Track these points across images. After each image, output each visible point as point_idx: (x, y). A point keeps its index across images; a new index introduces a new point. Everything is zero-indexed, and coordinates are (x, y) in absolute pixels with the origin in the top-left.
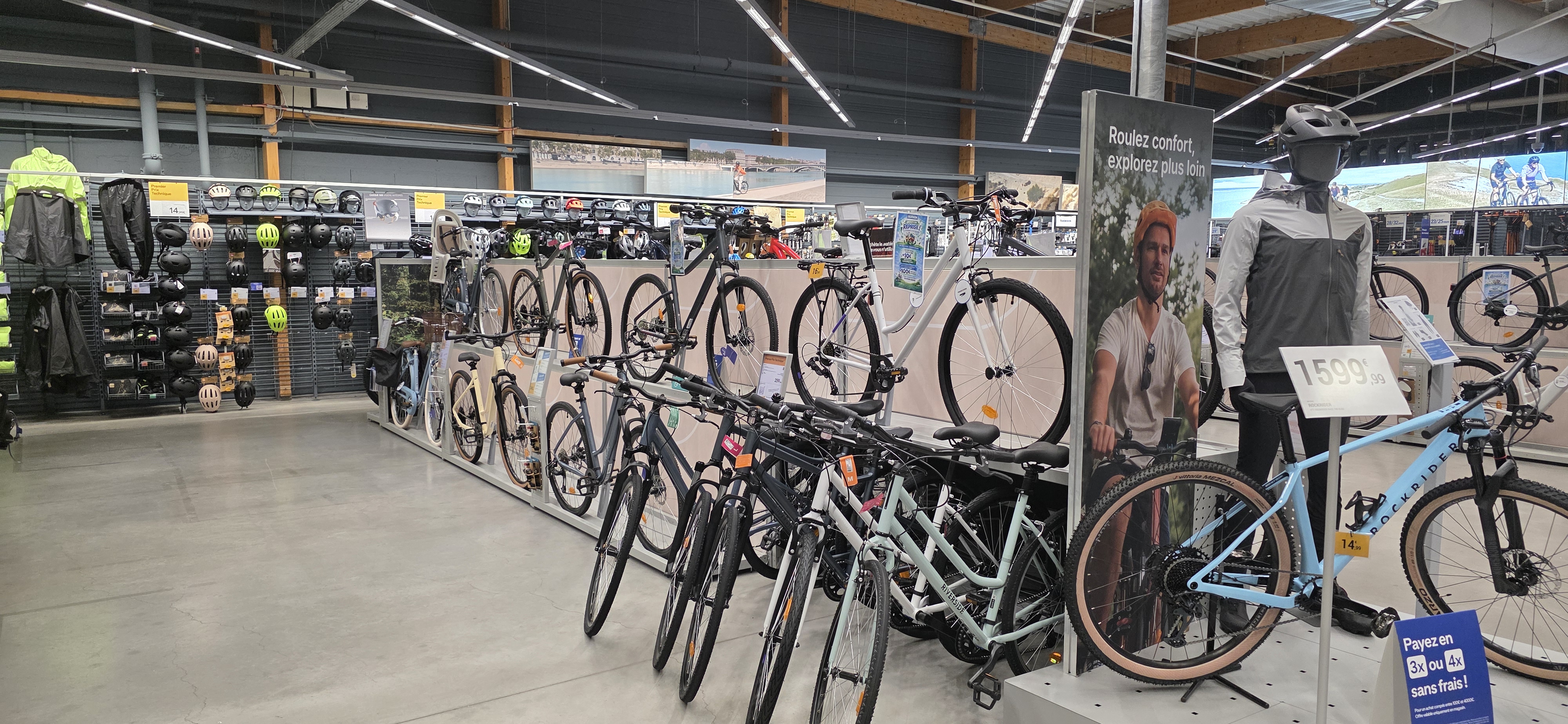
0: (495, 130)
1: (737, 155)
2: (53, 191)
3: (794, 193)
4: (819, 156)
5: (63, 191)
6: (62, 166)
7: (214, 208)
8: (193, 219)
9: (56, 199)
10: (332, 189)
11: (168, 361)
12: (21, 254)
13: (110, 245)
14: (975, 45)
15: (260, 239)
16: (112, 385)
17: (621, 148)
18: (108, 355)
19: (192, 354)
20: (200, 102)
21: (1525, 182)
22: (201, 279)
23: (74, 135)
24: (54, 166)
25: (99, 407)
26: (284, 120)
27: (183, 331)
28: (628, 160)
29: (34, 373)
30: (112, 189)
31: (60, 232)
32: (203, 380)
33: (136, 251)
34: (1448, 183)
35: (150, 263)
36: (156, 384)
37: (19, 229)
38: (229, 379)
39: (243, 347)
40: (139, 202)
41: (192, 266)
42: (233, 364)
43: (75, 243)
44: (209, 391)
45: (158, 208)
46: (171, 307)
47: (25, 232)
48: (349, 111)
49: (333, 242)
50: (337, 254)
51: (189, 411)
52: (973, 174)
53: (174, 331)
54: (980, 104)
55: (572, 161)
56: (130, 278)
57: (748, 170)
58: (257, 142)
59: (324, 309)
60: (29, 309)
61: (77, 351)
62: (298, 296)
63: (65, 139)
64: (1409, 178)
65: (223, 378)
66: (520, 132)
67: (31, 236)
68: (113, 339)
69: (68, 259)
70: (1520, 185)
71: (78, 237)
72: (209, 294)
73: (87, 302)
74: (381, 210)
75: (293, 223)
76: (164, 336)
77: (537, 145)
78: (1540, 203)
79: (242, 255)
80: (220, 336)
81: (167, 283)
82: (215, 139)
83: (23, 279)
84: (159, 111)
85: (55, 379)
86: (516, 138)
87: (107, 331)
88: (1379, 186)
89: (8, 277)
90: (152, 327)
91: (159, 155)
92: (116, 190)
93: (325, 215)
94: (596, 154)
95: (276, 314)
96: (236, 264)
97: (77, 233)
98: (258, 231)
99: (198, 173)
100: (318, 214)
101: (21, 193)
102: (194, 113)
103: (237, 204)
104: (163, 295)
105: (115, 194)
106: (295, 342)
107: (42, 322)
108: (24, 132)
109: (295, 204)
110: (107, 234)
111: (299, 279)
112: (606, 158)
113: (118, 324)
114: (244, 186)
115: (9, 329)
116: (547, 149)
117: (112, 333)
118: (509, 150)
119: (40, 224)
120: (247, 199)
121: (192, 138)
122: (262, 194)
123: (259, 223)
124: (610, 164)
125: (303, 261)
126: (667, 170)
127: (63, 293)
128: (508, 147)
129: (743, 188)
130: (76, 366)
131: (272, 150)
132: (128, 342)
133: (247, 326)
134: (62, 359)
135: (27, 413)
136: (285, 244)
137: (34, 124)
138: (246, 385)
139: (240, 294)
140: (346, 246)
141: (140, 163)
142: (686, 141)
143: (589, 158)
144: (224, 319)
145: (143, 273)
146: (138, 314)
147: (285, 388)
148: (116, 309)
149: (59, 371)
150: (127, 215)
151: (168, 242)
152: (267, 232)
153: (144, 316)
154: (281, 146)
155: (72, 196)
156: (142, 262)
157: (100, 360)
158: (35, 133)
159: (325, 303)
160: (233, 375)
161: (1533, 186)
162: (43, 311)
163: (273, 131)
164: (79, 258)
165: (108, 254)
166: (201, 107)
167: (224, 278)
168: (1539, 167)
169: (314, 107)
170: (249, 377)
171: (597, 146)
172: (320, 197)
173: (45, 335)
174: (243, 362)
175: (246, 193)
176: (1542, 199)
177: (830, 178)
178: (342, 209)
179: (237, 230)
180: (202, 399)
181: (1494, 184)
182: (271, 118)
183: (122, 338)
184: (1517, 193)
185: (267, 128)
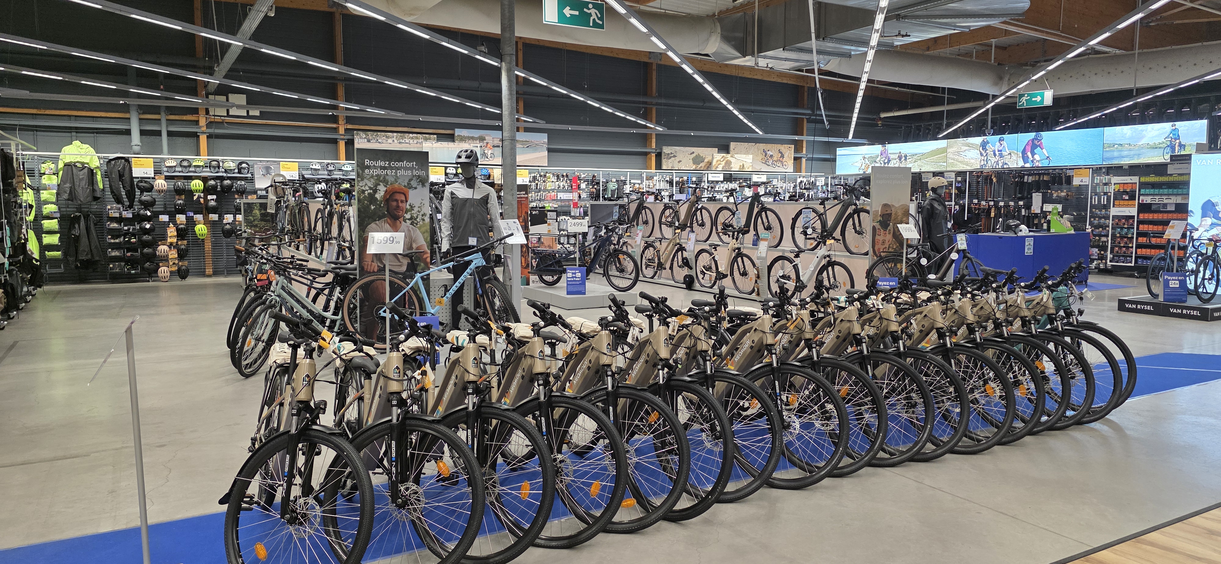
0: (334, 126)
1: (486, 138)
2: (83, 164)
3: (526, 160)
4: (543, 138)
5: (88, 164)
6: (87, 150)
7: (167, 171)
8: (156, 177)
9: (84, 168)
10: (233, 161)
11: (142, 253)
12: (66, 196)
13: (112, 192)
14: (654, 67)
15: (193, 188)
16: (111, 266)
17: (411, 135)
18: (110, 250)
19: (155, 250)
20: (163, 114)
21: (997, 153)
22: (163, 210)
23: (97, 133)
24: (84, 150)
25: (106, 279)
26: (211, 122)
27: (150, 237)
28: (415, 141)
29: (71, 259)
30: (113, 162)
31: (85, 185)
32: (161, 264)
33: (126, 194)
34: (958, 153)
35: (134, 201)
36: (135, 266)
37: (65, 183)
38: (174, 264)
39: (183, 247)
40: (127, 169)
41: (157, 203)
42: (176, 256)
43: (94, 190)
44: (164, 271)
45: (137, 172)
46: (144, 224)
47: (68, 185)
48: (248, 116)
49: (234, 189)
50: (236, 196)
51: (153, 281)
52: (654, 147)
53: (146, 237)
54: (657, 104)
55: (379, 143)
56: (122, 209)
57: (494, 146)
58: (195, 136)
59: (228, 227)
60: (70, 226)
61: (93, 248)
62: (214, 219)
63: (92, 135)
64: (938, 149)
65: (171, 263)
66: (350, 127)
67: (71, 187)
68: (112, 241)
69: (90, 199)
70: (995, 155)
71: (96, 187)
72: (164, 218)
73: (99, 222)
74: (264, 172)
75: (211, 179)
76: (140, 240)
77: (357, 134)
78: (1005, 167)
79: (183, 197)
80: (169, 240)
81: (142, 212)
82: (170, 134)
83: (68, 209)
84: (140, 119)
85: (82, 262)
86: (346, 130)
87: (110, 237)
88: (923, 154)
89: (59, 208)
90: (134, 235)
91: (140, 144)
92: (115, 163)
93: (229, 175)
94: (394, 139)
95: (201, 229)
96: (179, 202)
97: (95, 185)
98: (192, 184)
99: (161, 153)
100: (225, 175)
101: (66, 165)
102: (160, 120)
103: (180, 169)
104: (139, 218)
105: (114, 165)
106: (215, 245)
107: (76, 232)
108: (71, 132)
109: (212, 169)
110: (111, 186)
111: (214, 210)
112: (401, 141)
113: (116, 233)
114: (184, 160)
115: (59, 235)
116: (364, 136)
117: (113, 238)
118: (342, 137)
119: (75, 180)
120: (185, 167)
121: (158, 133)
122: (194, 164)
123: (193, 180)
124: (403, 144)
125: (216, 200)
126: (436, 148)
127: (87, 217)
128: (341, 135)
129: (491, 157)
130: (92, 255)
131: (203, 139)
132: (120, 243)
133: (185, 236)
134: (84, 251)
135: (69, 280)
136: (207, 190)
137: (76, 128)
138: (184, 268)
139: (181, 218)
140: (242, 192)
141: (128, 148)
142: (454, 130)
143: (390, 141)
144: (172, 231)
145: (131, 206)
146: (126, 228)
147: (209, 271)
148: (114, 225)
149: (83, 257)
150: (121, 176)
151: (143, 190)
152: (197, 185)
153: (129, 229)
154: (208, 137)
155: (93, 166)
156: (129, 201)
157: (105, 252)
158: (77, 132)
159: (229, 224)
160: (177, 262)
161: (1001, 156)
162: (77, 226)
163: (204, 129)
164: (96, 199)
165: (111, 196)
166: (163, 117)
167: (173, 209)
168: (1004, 143)
169: (228, 115)
170: (186, 263)
171: (395, 134)
172: (226, 165)
173: (77, 239)
174: (182, 255)
175: (185, 164)
176: (1006, 164)
177: (550, 150)
178: (239, 172)
179: (179, 183)
180: (160, 274)
181: (981, 154)
182: (203, 122)
183: (117, 241)
184: (993, 160)
185: (200, 127)
